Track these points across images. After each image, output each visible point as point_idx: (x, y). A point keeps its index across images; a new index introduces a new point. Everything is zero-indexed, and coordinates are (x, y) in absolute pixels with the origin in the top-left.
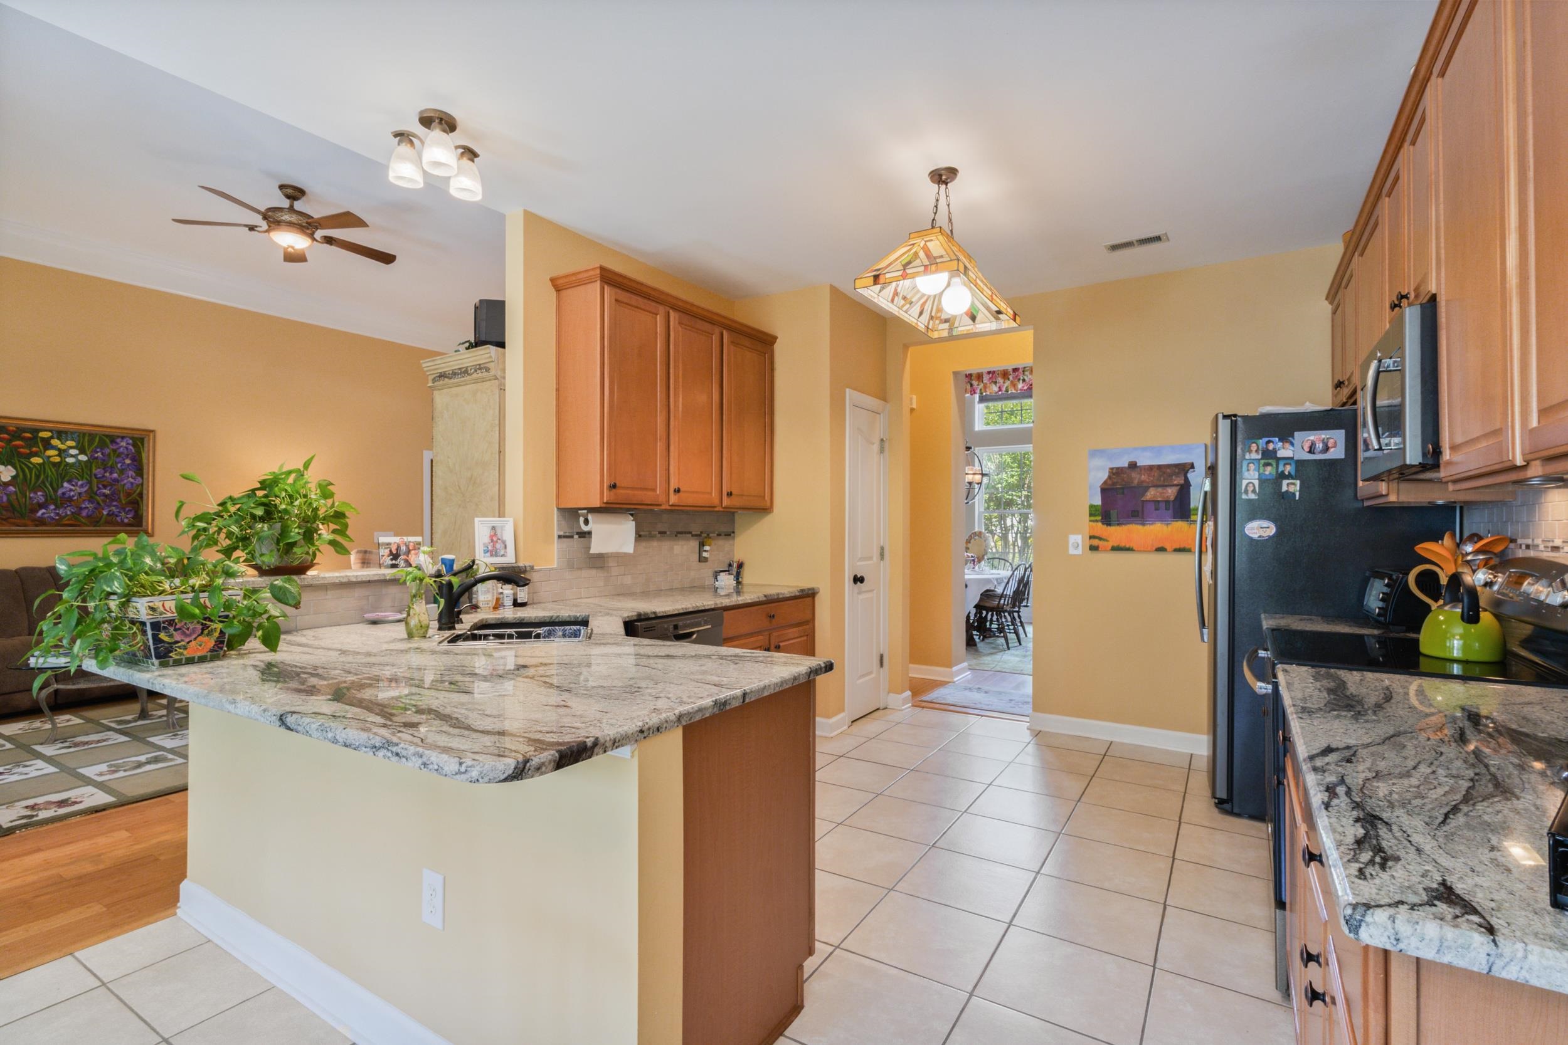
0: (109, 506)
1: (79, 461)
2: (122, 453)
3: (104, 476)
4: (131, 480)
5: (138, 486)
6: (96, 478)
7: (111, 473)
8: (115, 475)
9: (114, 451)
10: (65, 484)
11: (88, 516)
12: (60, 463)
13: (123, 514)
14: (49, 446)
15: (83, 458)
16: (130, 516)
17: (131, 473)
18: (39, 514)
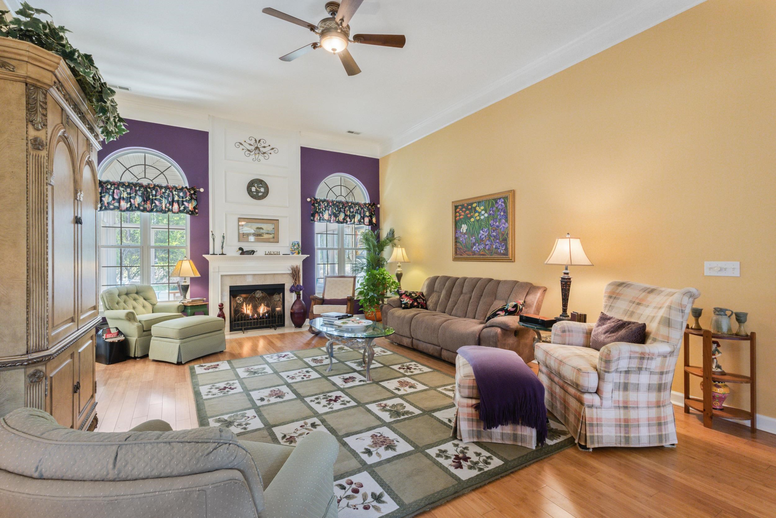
0: (495, 243)
1: (485, 217)
2: (500, 209)
3: (493, 225)
4: (504, 225)
5: (506, 228)
6: (491, 226)
8: (497, 223)
9: (497, 208)
10: (481, 232)
11: (489, 249)
12: (479, 220)
13: (501, 248)
14: (476, 211)
15: (486, 215)
16: (503, 249)
17: (503, 221)
18: (473, 249)
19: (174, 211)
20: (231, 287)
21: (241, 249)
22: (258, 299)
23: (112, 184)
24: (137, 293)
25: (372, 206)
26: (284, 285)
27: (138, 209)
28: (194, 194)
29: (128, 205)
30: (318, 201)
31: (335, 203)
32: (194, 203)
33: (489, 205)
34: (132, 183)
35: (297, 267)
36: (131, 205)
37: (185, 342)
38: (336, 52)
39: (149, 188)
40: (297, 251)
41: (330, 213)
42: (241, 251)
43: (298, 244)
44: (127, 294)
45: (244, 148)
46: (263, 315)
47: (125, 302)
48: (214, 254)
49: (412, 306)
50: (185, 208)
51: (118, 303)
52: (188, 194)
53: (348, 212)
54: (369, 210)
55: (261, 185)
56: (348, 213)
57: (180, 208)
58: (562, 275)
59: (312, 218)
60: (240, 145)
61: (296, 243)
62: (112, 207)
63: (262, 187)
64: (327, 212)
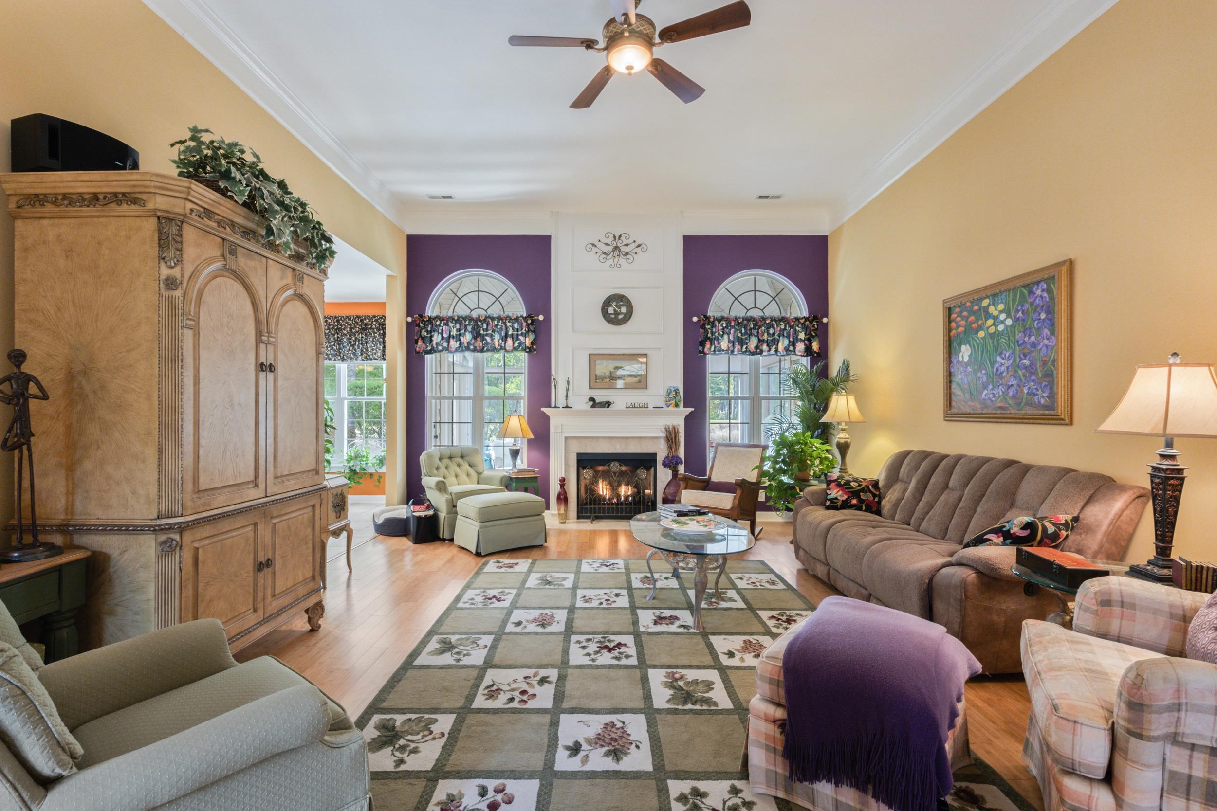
0: (1028, 382)
1: (1006, 327)
2: (1038, 305)
3: (1024, 342)
4: (1046, 342)
5: (1052, 348)
6: (1019, 346)
7: (1030, 336)
8: (1033, 338)
9: (1032, 304)
10: (999, 359)
11: (1014, 397)
12: (994, 333)
13: (1040, 392)
14: (988, 316)
15: (1009, 322)
16: (1045, 395)
17: (1046, 331)
18: (983, 396)
19: (507, 349)
20: (579, 455)
21: (592, 399)
22: (615, 473)
23: (441, 319)
24: (462, 457)
25: (811, 322)
26: (655, 454)
27: (468, 348)
28: (532, 324)
29: (458, 345)
30: (712, 320)
31: (740, 320)
32: (532, 337)
33: (1014, 301)
34: (462, 317)
35: (674, 428)
36: (460, 344)
37: (486, 527)
38: (633, 71)
39: (480, 321)
40: (673, 402)
41: (731, 338)
42: (592, 403)
43: (676, 391)
44: (450, 458)
45: (597, 250)
46: (627, 498)
47: (447, 468)
48: (555, 407)
49: (845, 505)
50: (520, 344)
51: (437, 469)
52: (525, 324)
53: (766, 334)
54: (805, 328)
55: (621, 303)
56: (765, 337)
57: (514, 344)
58: (1156, 461)
59: (700, 348)
60: (593, 248)
61: (673, 389)
62: (440, 348)
63: (623, 306)
64: (726, 336)
